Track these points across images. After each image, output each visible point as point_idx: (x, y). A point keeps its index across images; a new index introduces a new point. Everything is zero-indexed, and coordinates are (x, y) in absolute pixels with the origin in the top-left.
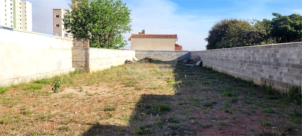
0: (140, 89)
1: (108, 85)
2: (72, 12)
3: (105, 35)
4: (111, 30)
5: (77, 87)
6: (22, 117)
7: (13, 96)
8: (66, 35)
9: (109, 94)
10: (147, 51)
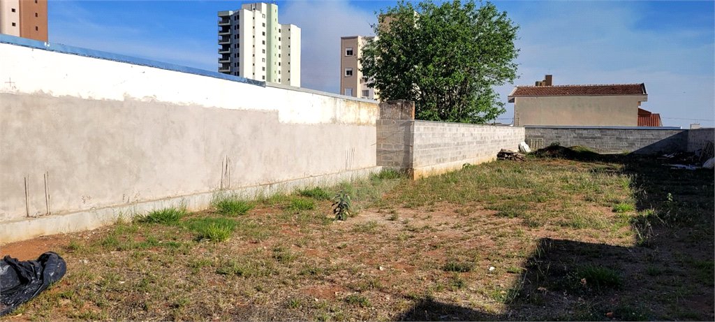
0: (535, 225)
1: (455, 209)
2: (378, 42)
3: (450, 92)
4: (465, 79)
5: (386, 211)
6: (276, 265)
7: (260, 221)
8: (366, 93)
9: (458, 231)
10: (557, 129)
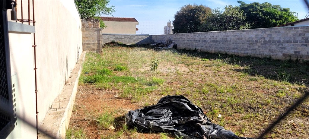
10: (108, 35)
